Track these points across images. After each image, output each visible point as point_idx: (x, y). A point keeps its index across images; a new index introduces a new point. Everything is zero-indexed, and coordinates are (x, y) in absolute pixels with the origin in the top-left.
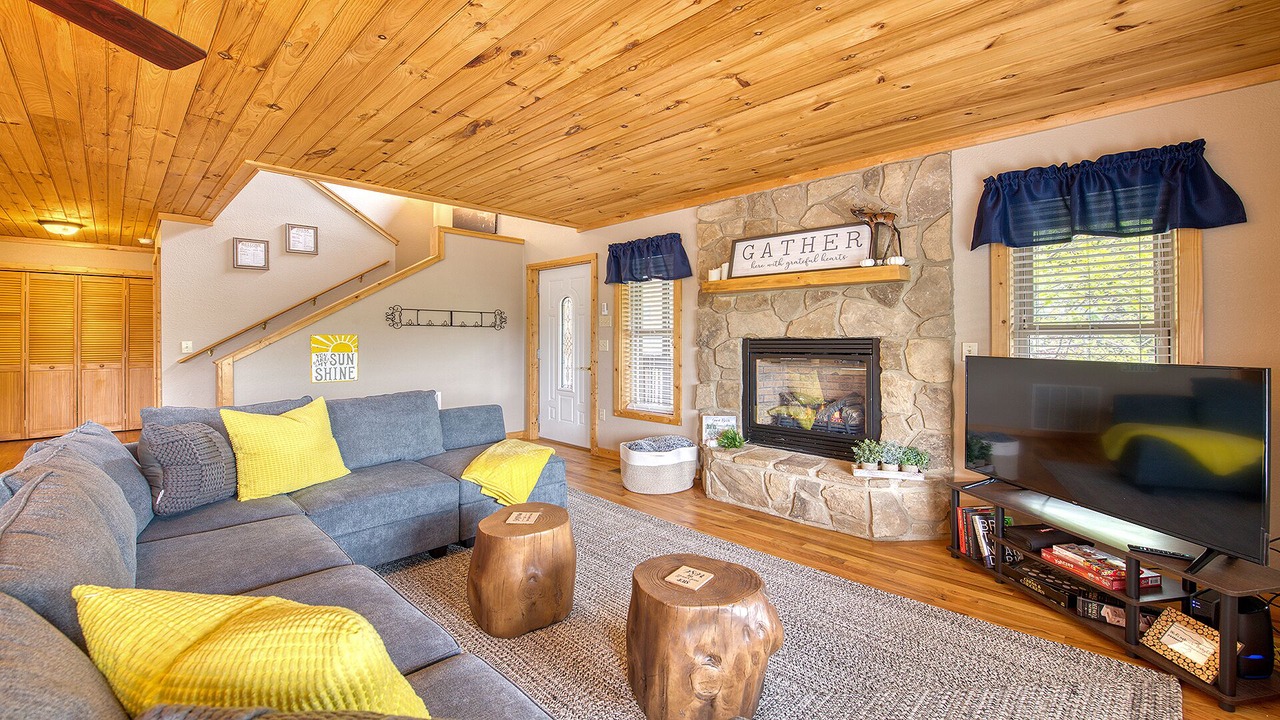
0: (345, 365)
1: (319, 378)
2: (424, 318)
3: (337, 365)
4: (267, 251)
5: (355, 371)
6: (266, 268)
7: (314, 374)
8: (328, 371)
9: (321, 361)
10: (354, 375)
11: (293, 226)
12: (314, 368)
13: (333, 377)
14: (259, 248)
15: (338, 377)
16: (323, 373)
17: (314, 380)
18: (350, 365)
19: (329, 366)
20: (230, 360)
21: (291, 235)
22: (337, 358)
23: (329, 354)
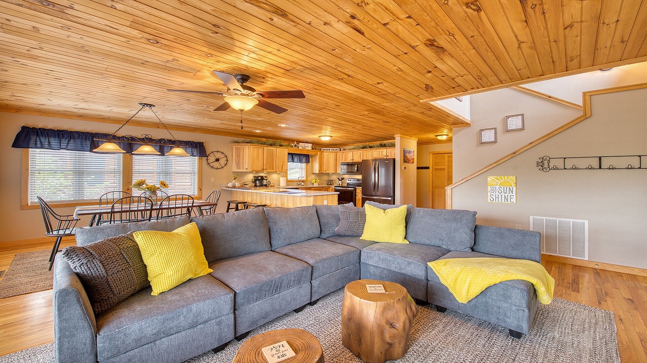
0: (507, 194)
1: (492, 200)
2: (569, 164)
3: (503, 194)
4: (496, 133)
5: (514, 197)
6: (495, 142)
7: (489, 198)
8: (497, 197)
9: (493, 191)
10: (514, 200)
11: (508, 117)
12: (489, 194)
13: (500, 200)
14: (492, 132)
15: (503, 200)
16: (494, 197)
17: (489, 201)
18: (511, 194)
19: (497, 193)
20: (450, 188)
21: (508, 122)
22: (502, 190)
23: (498, 187)
